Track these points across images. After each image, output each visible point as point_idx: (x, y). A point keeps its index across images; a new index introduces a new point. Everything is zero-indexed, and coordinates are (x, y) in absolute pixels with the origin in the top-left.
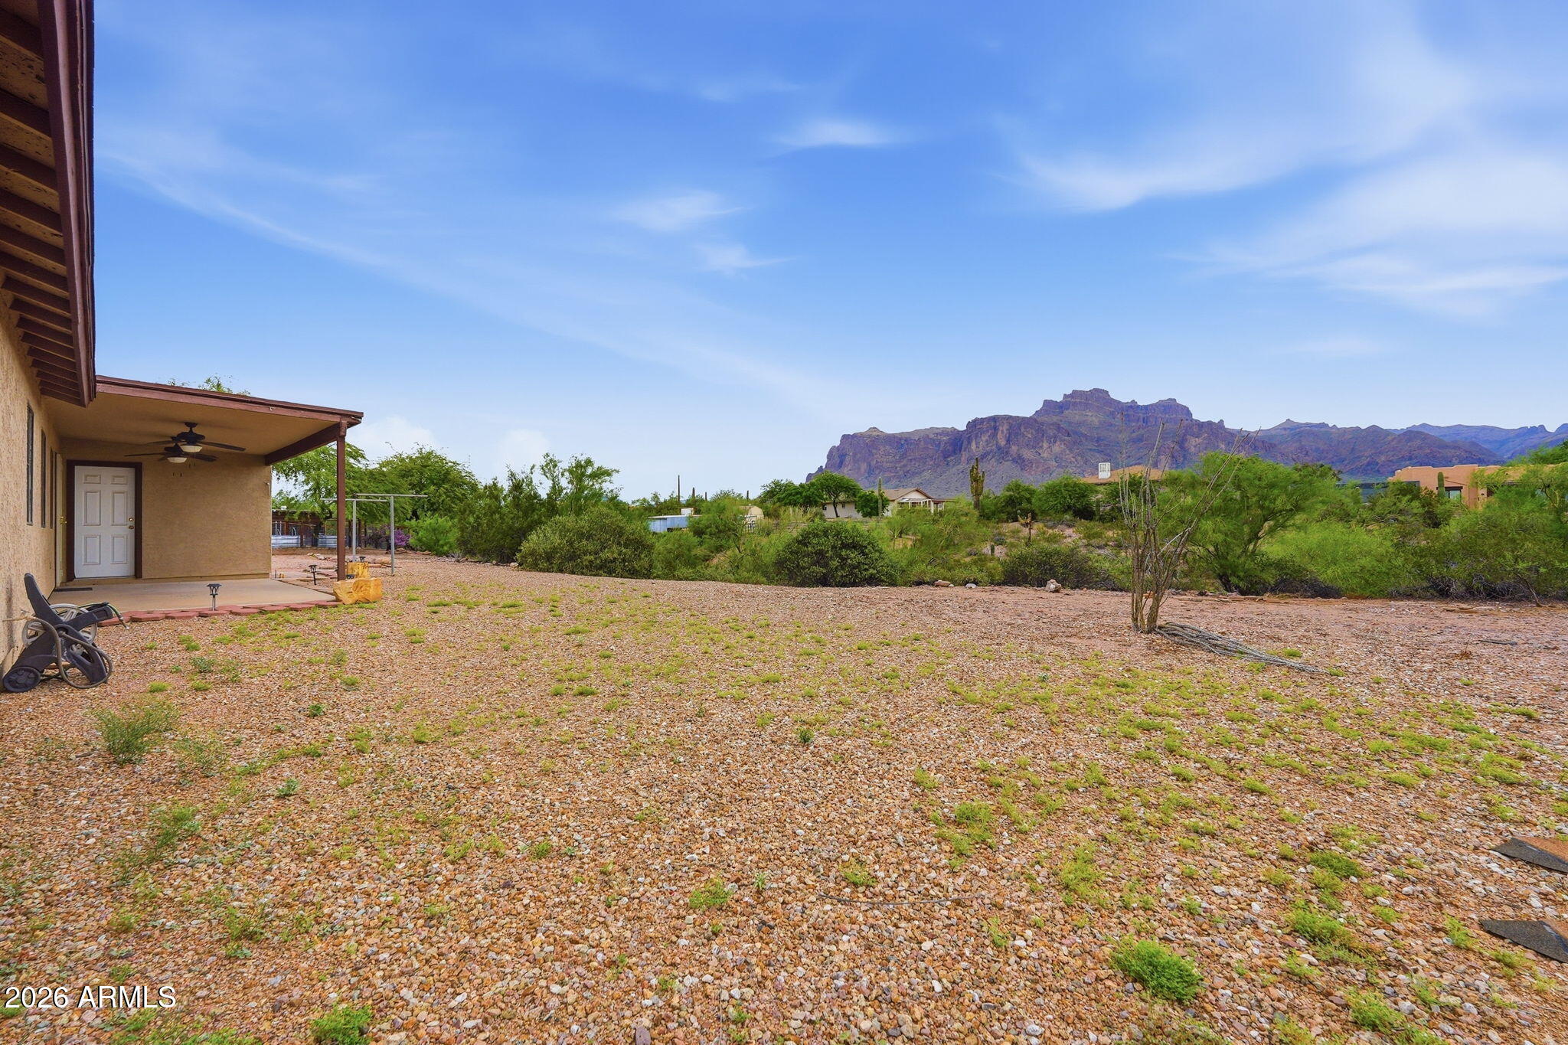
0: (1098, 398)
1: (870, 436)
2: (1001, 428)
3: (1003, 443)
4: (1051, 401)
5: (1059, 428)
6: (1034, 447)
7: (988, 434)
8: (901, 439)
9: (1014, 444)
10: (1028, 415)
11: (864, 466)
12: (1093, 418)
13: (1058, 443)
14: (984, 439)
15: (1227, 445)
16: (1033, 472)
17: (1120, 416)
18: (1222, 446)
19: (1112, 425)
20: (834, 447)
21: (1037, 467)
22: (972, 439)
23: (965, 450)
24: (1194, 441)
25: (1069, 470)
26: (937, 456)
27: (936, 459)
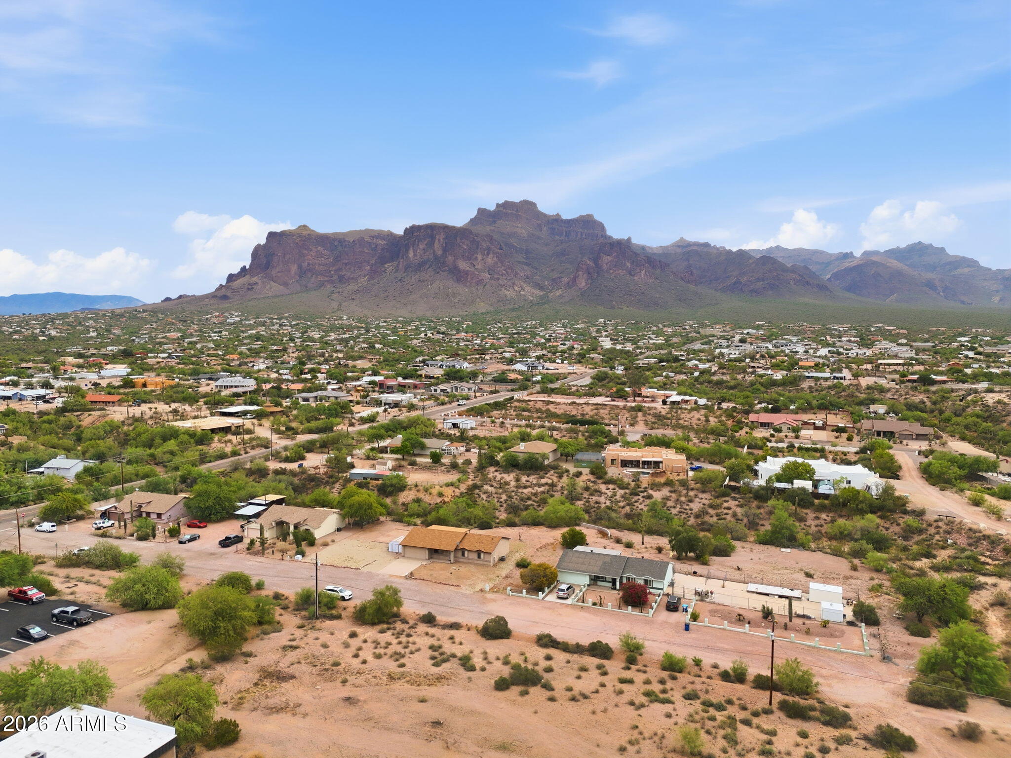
0: (528, 206)
1: (300, 236)
2: (437, 237)
3: (439, 252)
4: (485, 210)
5: (492, 240)
6: (469, 259)
7: (426, 242)
8: (335, 240)
9: (450, 254)
10: (462, 226)
11: (294, 268)
12: (522, 229)
13: (491, 255)
14: (422, 246)
15: (632, 263)
16: (468, 284)
17: (545, 229)
18: (629, 265)
19: (539, 238)
20: (259, 245)
21: (472, 279)
22: (409, 248)
23: (403, 258)
24: (606, 259)
25: (501, 282)
26: (373, 262)
27: (372, 265)
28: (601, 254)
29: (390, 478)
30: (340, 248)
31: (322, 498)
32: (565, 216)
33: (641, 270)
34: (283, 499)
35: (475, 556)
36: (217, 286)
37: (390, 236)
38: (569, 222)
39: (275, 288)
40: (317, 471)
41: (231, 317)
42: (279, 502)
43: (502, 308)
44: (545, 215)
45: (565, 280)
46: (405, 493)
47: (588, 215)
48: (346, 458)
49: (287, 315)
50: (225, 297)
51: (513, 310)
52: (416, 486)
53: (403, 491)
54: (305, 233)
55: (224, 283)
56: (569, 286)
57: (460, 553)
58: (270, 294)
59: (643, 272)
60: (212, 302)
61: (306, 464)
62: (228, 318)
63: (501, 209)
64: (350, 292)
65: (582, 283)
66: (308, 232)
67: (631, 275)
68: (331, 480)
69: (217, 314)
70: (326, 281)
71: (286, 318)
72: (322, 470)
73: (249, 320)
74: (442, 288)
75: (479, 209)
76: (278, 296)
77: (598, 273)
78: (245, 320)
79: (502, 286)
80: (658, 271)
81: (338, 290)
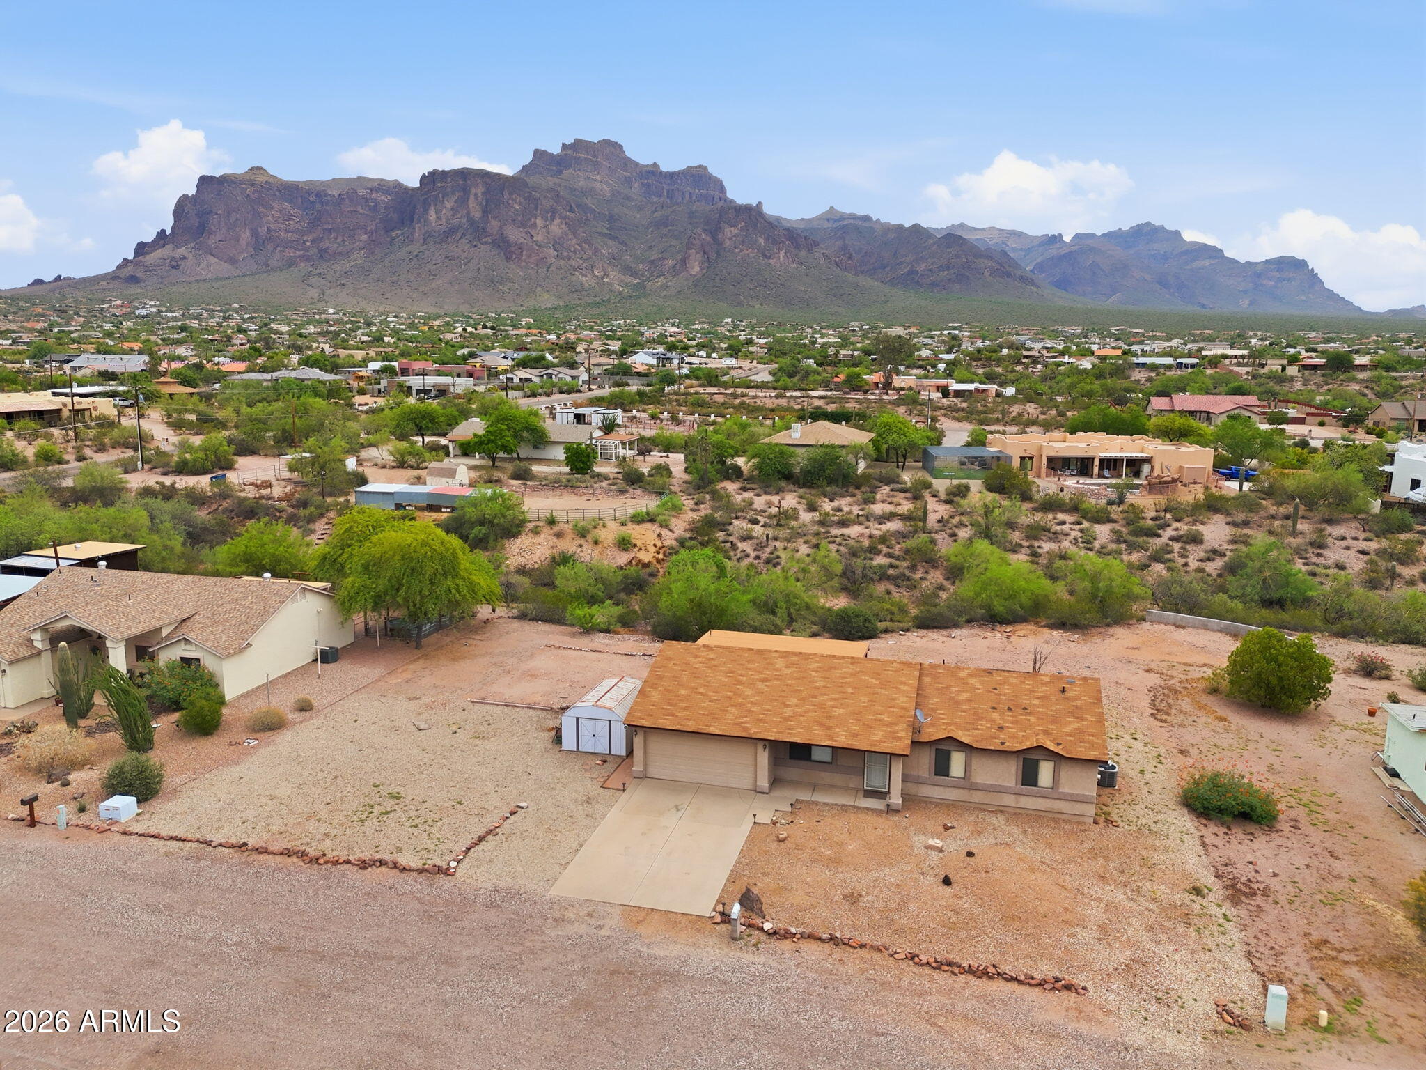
0: (611, 149)
1: (252, 183)
2: (473, 190)
3: (477, 214)
4: (544, 153)
5: (557, 198)
6: (524, 225)
7: (455, 198)
8: (309, 193)
9: (494, 218)
10: (512, 173)
11: (246, 235)
12: (602, 183)
13: (557, 221)
14: (449, 204)
15: (767, 239)
16: (523, 264)
17: (636, 185)
18: (761, 241)
19: (628, 198)
20: (185, 197)
21: (529, 256)
22: (430, 205)
23: (419, 222)
24: (730, 231)
25: (573, 263)
26: (373, 227)
27: (371, 232)
28: (722, 224)
29: (474, 503)
30: (318, 206)
31: (270, 549)
32: (666, 167)
33: (780, 250)
34: (132, 553)
35: (1007, 774)
36: (120, 261)
37: (397, 189)
38: (672, 176)
39: (213, 266)
40: (265, 492)
41: (143, 308)
42: (115, 561)
43: (578, 302)
44: (636, 164)
45: (669, 262)
46: (523, 541)
47: (700, 166)
48: (342, 461)
49: (236, 306)
50: (133, 279)
51: (594, 304)
52: (552, 522)
53: (515, 536)
54: (260, 179)
55: (131, 256)
56: (675, 272)
57: (925, 761)
58: (209, 276)
59: (782, 253)
60: (111, 286)
61: (232, 477)
62: (138, 309)
63: (569, 152)
64: (338, 274)
65: (695, 267)
66: (266, 179)
67: (765, 256)
68: (303, 512)
69: (120, 302)
70: (299, 257)
71: (236, 310)
72: (277, 491)
73: (174, 312)
74: (482, 269)
75: (536, 152)
76: (222, 279)
77: (718, 253)
78: (166, 311)
79: (575, 269)
80: (803, 253)
81: (318, 271)
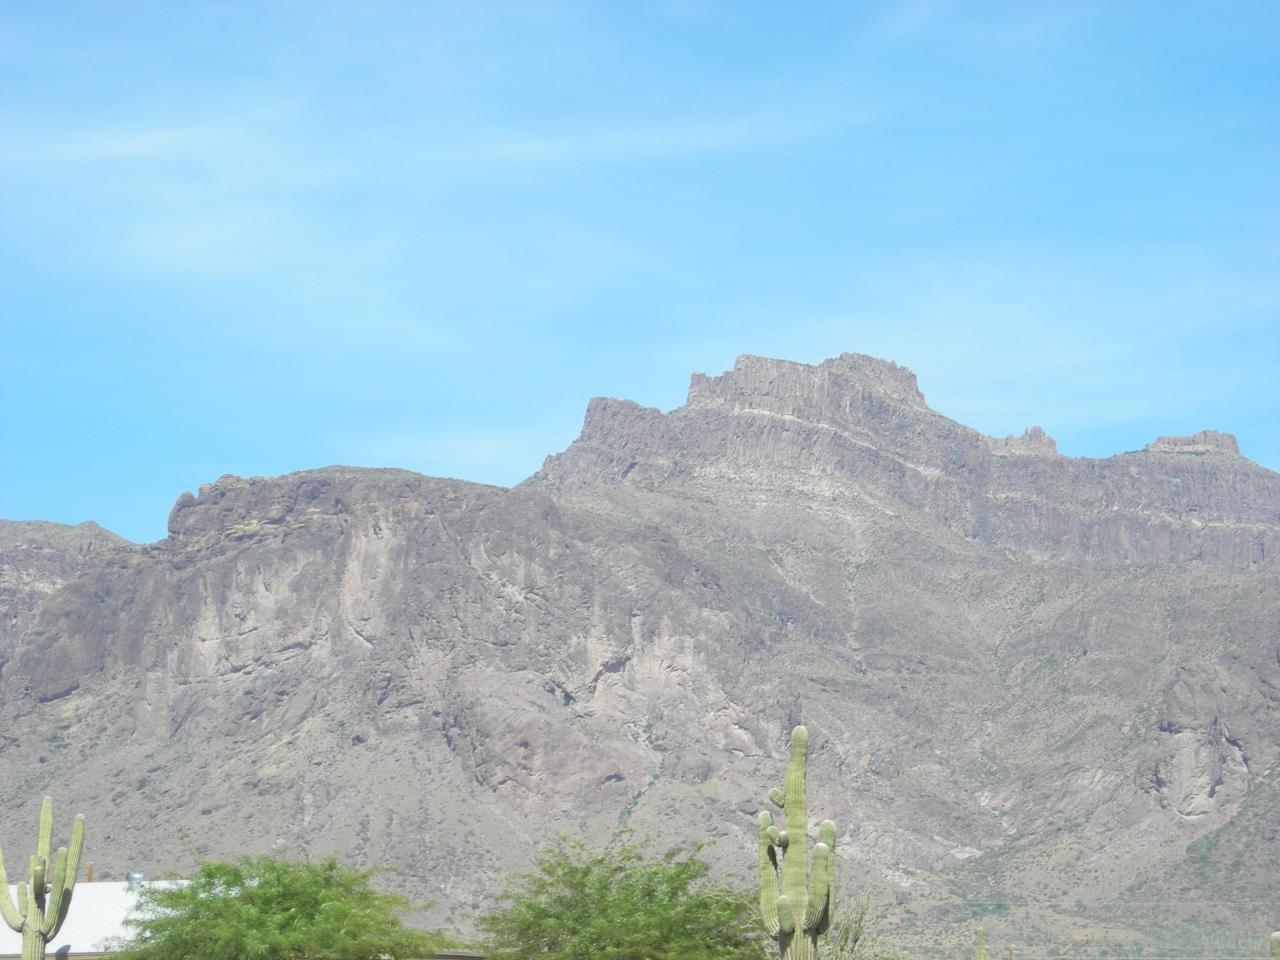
2: (360, 545)
3: (370, 629)
9: (433, 638)
10: (510, 484)
13: (666, 643)
22: (200, 602)
23: (159, 661)
44: (967, 436)
45: (1095, 781)
63: (719, 403)
75: (599, 407)
